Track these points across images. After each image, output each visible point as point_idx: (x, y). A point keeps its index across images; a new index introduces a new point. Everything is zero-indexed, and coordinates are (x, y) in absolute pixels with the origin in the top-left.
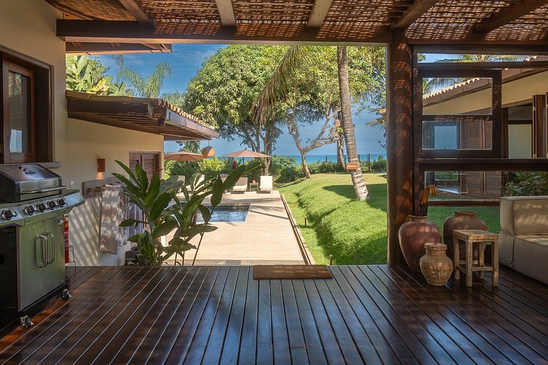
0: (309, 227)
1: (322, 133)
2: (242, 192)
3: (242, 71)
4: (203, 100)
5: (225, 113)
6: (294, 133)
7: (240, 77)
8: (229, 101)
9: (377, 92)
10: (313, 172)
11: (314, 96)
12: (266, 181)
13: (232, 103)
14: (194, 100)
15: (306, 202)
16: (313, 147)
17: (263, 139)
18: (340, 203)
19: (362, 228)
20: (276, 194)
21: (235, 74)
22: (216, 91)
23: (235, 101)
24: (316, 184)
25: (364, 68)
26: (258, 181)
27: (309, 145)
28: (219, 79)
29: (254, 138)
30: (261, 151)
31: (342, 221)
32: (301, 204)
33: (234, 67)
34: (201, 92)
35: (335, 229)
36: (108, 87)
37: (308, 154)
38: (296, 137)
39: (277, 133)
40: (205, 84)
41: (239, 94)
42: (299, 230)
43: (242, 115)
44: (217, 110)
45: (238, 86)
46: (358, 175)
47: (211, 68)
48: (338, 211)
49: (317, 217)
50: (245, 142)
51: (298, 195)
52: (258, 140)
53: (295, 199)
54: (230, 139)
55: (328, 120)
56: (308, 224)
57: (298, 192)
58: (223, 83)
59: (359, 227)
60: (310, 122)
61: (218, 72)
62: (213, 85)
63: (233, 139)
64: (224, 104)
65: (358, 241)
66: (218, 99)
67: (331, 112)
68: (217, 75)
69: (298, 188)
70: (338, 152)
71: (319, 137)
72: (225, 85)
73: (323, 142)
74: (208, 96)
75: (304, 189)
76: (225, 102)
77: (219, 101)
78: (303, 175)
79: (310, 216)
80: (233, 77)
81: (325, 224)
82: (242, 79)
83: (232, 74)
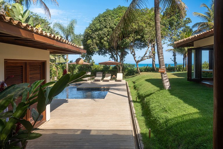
0: (138, 102)
1: (146, 54)
2: (108, 81)
3: (110, 24)
4: (91, 37)
5: (102, 43)
6: (133, 53)
7: (109, 27)
8: (104, 38)
9: (170, 36)
10: (141, 71)
11: (142, 37)
12: (120, 76)
13: (105, 39)
14: (87, 37)
15: (137, 87)
16: (142, 60)
17: (119, 56)
18: (155, 90)
19: (169, 110)
20: (124, 82)
21: (106, 25)
22: (98, 33)
23: (106, 38)
24: (143, 78)
25: (165, 25)
26: (116, 75)
27: (140, 59)
28: (99, 27)
29: (115, 56)
30: (118, 61)
31: (157, 102)
32: (135, 88)
33: (106, 22)
34: (91, 33)
35: (152, 107)
36: (42, 29)
37: (139, 63)
38: (134, 55)
39: (126, 53)
40: (92, 30)
41: (108, 35)
42: (133, 104)
43: (109, 45)
44: (98, 42)
45: (108, 31)
46: (165, 76)
47: (95, 22)
48: (153, 95)
49: (142, 96)
50: (111, 57)
51: (134, 83)
52: (117, 57)
53: (132, 85)
54: (105, 56)
55: (149, 48)
56: (138, 100)
57: (134, 81)
58: (101, 29)
59: (167, 109)
60: (141, 49)
61: (99, 25)
62: (96, 30)
63: (106, 56)
64: (101, 39)
65: (167, 121)
66: (98, 37)
67: (150, 44)
68: (98, 26)
69: (134, 79)
70: (153, 63)
71: (144, 55)
72: (101, 31)
73: (146, 58)
74: (94, 36)
75: (137, 80)
76: (102, 38)
77: (99, 38)
78: (137, 72)
79: (139, 95)
80: (105, 27)
81: (147, 102)
82: (110, 28)
83: (105, 25)
